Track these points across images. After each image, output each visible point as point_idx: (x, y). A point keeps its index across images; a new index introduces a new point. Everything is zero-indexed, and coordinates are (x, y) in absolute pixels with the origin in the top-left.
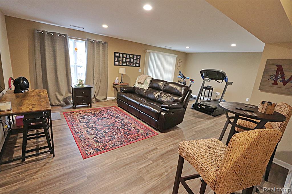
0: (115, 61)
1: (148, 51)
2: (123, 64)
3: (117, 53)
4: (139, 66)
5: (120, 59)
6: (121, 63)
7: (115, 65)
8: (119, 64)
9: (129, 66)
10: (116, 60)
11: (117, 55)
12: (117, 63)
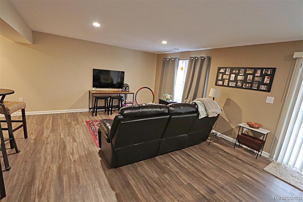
0: (217, 80)
1: (296, 55)
2: (230, 85)
3: (223, 68)
4: (269, 90)
5: (225, 77)
6: (227, 83)
7: (216, 85)
8: (223, 83)
9: (241, 87)
10: (220, 78)
11: (222, 71)
12: (221, 83)
